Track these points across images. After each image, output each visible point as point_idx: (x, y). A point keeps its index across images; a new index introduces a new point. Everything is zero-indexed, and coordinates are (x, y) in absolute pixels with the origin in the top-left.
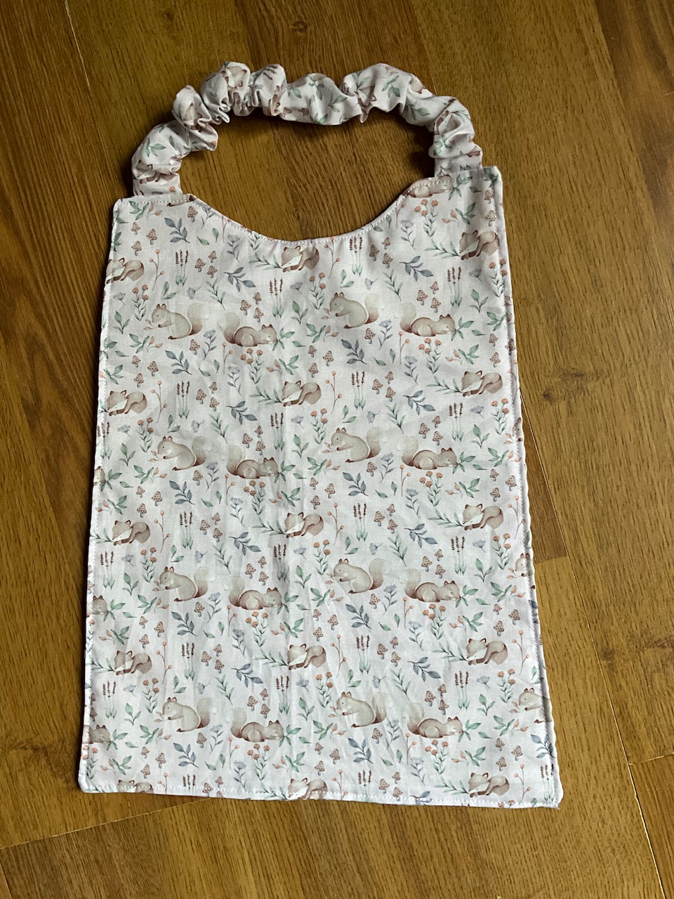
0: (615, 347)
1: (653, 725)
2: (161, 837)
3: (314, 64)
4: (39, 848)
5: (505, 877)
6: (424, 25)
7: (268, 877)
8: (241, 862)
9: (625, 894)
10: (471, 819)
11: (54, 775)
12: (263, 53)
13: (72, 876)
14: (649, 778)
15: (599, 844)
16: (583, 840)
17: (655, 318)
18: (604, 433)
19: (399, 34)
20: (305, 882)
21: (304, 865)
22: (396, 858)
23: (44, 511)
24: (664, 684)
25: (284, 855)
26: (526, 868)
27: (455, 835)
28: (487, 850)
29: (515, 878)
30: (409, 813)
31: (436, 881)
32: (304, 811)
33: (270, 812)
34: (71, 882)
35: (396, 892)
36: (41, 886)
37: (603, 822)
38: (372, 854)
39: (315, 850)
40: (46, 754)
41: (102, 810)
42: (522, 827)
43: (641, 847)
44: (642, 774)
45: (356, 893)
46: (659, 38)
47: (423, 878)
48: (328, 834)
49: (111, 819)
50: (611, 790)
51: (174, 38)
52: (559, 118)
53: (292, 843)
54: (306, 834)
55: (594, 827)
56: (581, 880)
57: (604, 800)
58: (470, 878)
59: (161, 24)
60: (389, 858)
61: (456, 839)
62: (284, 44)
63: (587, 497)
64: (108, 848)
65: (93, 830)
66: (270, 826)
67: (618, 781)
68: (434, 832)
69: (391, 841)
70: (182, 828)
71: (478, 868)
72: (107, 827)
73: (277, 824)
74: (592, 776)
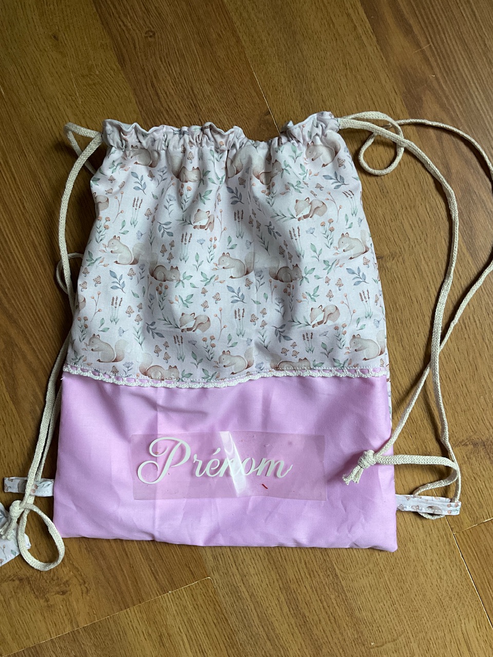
0: (402, 235)
1: (466, 503)
2: (121, 633)
3: (163, 60)
4: (32, 653)
5: (375, 629)
6: (238, 23)
7: (203, 652)
8: (181, 643)
9: (464, 629)
10: (345, 589)
11: (37, 597)
12: (126, 57)
14: (469, 542)
15: (440, 595)
16: (428, 593)
17: (428, 210)
18: (402, 297)
19: (221, 31)
20: (230, 652)
21: (228, 639)
22: (294, 624)
23: (6, 404)
24: (471, 471)
25: (213, 635)
26: (389, 620)
27: (334, 602)
28: (359, 610)
29: (382, 628)
30: (299, 591)
31: (326, 638)
32: (223, 599)
33: (198, 603)
35: (298, 650)
37: (441, 578)
38: (276, 624)
39: (235, 627)
40: (29, 583)
41: (75, 618)
42: (382, 590)
43: (470, 593)
44: (464, 539)
46: (405, 13)
47: (316, 637)
48: (242, 614)
49: (83, 625)
50: (443, 554)
51: (61, 52)
52: (342, 78)
53: (217, 624)
54: (227, 617)
55: (435, 583)
56: (430, 622)
57: (439, 562)
58: (350, 633)
59: (50, 43)
60: (289, 625)
61: (335, 605)
62: (140, 48)
63: (397, 344)
64: (82, 646)
65: (70, 634)
66: (199, 614)
67: (447, 547)
68: (319, 602)
69: (289, 613)
70: (135, 624)
71: (355, 625)
72: (80, 631)
73: (205, 612)
74: (428, 545)
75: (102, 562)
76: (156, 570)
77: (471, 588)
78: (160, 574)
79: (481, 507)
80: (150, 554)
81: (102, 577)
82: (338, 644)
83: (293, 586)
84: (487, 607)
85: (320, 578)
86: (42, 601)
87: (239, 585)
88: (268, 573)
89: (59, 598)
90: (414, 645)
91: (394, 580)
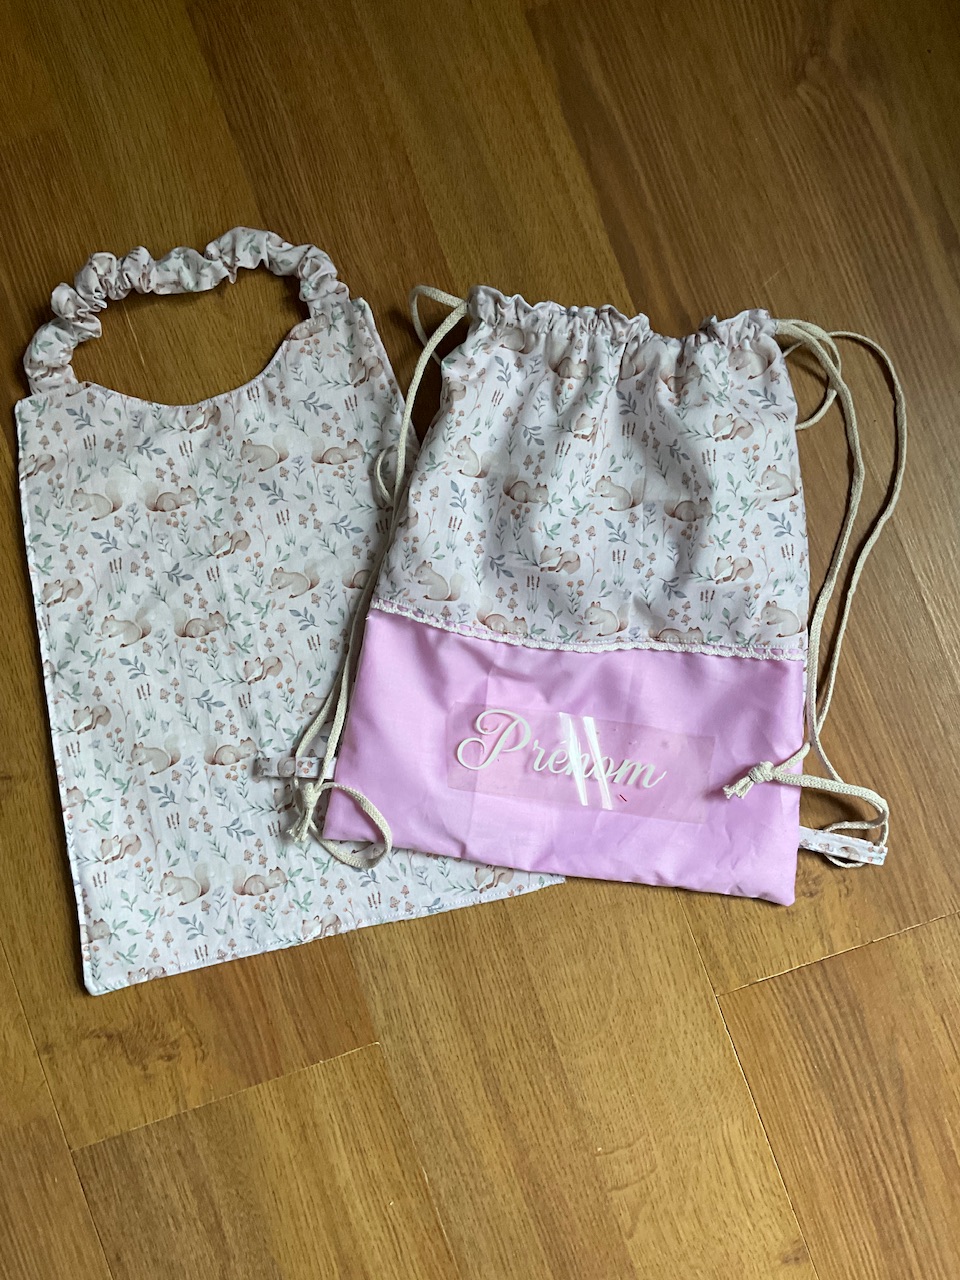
1: (735, 953)
2: (247, 1119)
4: (116, 1144)
5: (604, 1127)
7: (361, 1151)
8: (332, 1138)
9: (726, 1134)
10: (565, 1068)
11: (130, 1063)
13: (153, 1172)
14: (737, 1010)
15: (695, 1082)
16: (678, 1080)
20: (399, 1153)
21: (398, 1135)
22: (491, 1116)
24: (742, 910)
25: (377, 1126)
26: (624, 1115)
27: (549, 1086)
29: (614, 1127)
30: (501, 1067)
31: (535, 1139)
32: (394, 1076)
33: (360, 1080)
34: (152, 1179)
35: (495, 1155)
36: (120, 1186)
37: (696, 1059)
38: (467, 1114)
39: (409, 1116)
40: (121, 1040)
41: (184, 1096)
42: (616, 1071)
43: (736, 1083)
44: (730, 1005)
45: (453, 1160)
47: (521, 1136)
48: (420, 1098)
49: (193, 1105)
50: (701, 1024)
53: (384, 1112)
54: (398, 1101)
55: (688, 1066)
56: (680, 1121)
57: (695, 1036)
58: (568, 1132)
60: (484, 1117)
61: (550, 1090)
64: (190, 1137)
65: (175, 1119)
66: (361, 1096)
67: (707, 1014)
68: (528, 1085)
69: (485, 1099)
70: (268, 1107)
71: (576, 1120)
72: (189, 1114)
73: (368, 1093)
74: (681, 1010)
75: (229, 1015)
76: (304, 1030)
77: (738, 1075)
78: (309, 1036)
79: (754, 960)
80: (297, 1007)
81: (226, 1037)
82: (552, 1148)
83: (494, 1060)
84: (758, 1102)
85: (531, 1051)
86: (138, 1070)
87: (418, 1055)
88: (460, 1040)
89: (162, 1065)
90: (657, 1153)
91: (633, 1058)
